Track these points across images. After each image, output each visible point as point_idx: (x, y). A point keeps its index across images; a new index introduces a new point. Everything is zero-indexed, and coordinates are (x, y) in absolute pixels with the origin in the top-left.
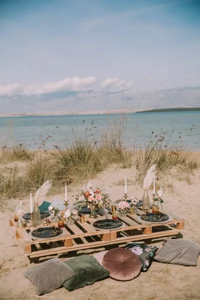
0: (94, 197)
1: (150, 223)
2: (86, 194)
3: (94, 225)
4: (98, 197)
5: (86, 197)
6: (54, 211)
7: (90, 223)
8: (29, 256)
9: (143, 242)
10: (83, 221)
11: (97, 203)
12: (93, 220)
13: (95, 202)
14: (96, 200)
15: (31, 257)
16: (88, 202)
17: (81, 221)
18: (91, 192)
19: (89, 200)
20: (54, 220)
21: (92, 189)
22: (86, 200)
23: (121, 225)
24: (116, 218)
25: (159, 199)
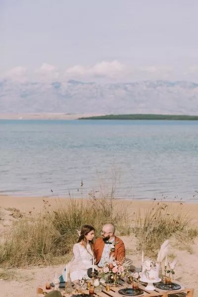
0: (118, 268)
1: (165, 291)
2: (110, 266)
3: (119, 292)
4: (121, 269)
5: (111, 269)
6: (83, 281)
7: (115, 292)
11: (120, 275)
12: (117, 289)
13: (119, 273)
16: (112, 273)
17: (107, 290)
18: (115, 265)
19: (113, 272)
20: (83, 288)
21: (115, 262)
22: (110, 272)
23: (142, 293)
24: (135, 288)
25: (171, 271)
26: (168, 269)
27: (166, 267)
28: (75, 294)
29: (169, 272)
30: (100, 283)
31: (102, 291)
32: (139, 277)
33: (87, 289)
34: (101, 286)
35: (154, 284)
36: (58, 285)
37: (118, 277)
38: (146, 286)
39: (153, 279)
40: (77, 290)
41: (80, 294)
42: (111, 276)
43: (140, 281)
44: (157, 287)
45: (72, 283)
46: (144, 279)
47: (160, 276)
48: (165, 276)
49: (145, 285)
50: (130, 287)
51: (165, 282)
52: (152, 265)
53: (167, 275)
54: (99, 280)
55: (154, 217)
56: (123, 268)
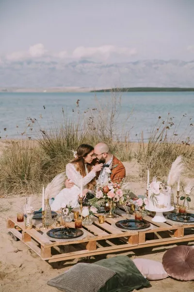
0: (115, 192)
1: (181, 224)
2: (105, 189)
3: (116, 224)
4: (119, 193)
5: (105, 193)
6: (67, 209)
7: (110, 224)
8: (47, 261)
9: (175, 246)
10: (102, 221)
11: (117, 201)
12: (114, 221)
13: (116, 199)
14: (116, 196)
15: (49, 262)
16: (107, 198)
17: (100, 222)
18: (111, 187)
19: (109, 197)
20: (67, 220)
21: (111, 184)
22: (105, 197)
23: (149, 226)
24: (139, 219)
25: (186, 197)
26: (181, 195)
27: (178, 192)
28: (55, 228)
29: (183, 198)
30: (91, 213)
31: (94, 224)
32: (144, 205)
33: (73, 221)
34: (92, 216)
35: (164, 214)
36: (32, 216)
37: (115, 205)
38: (153, 217)
39: (163, 206)
40: (59, 222)
41: (62, 227)
42: (106, 202)
43: (144, 210)
44: (168, 218)
45: (52, 212)
46: (150, 207)
47: (172, 203)
48: (177, 204)
49: (152, 214)
50: (133, 217)
51: (178, 212)
52: (162, 187)
53: (181, 202)
54: (89, 208)
55: (159, 139)
56: (121, 192)
